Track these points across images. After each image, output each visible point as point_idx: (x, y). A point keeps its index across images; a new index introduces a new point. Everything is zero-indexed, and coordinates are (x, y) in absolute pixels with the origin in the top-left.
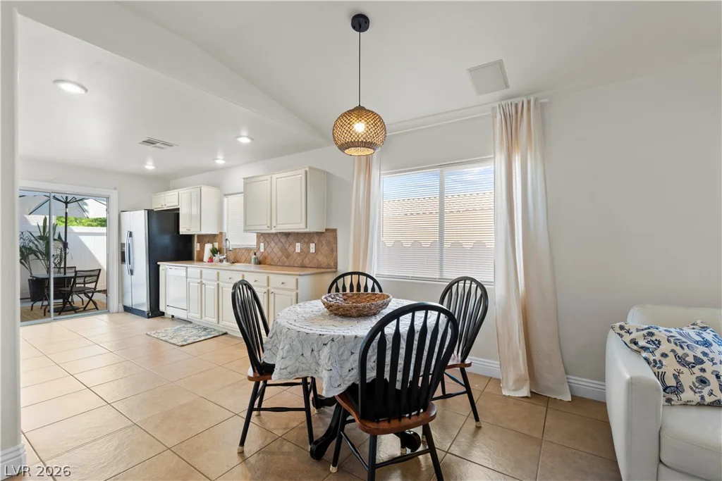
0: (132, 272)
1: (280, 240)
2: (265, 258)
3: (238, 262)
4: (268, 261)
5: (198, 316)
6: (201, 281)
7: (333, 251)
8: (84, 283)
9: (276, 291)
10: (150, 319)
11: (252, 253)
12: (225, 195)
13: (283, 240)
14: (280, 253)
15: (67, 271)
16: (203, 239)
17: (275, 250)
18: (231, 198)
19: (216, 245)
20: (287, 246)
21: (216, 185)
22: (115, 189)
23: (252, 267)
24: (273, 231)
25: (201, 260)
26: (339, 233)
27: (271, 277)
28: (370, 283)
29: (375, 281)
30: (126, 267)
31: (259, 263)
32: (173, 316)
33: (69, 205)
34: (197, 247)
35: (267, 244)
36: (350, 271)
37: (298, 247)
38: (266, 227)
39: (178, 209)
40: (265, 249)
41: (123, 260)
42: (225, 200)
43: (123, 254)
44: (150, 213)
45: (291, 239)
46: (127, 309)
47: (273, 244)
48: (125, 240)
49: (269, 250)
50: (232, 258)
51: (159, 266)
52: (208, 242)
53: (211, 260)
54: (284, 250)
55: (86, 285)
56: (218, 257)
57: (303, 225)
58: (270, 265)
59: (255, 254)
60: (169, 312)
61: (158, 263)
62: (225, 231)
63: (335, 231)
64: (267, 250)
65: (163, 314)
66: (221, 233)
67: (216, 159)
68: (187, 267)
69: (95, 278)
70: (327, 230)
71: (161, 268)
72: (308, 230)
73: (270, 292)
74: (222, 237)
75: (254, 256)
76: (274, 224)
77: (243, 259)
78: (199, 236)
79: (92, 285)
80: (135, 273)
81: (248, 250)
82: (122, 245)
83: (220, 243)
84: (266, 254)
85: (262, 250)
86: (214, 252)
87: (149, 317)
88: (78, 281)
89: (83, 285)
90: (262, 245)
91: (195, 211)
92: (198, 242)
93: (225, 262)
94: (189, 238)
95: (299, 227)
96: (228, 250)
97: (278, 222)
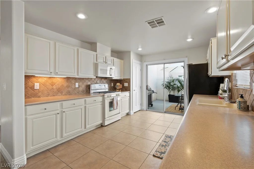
11: (247, 94)
22: (186, 57)
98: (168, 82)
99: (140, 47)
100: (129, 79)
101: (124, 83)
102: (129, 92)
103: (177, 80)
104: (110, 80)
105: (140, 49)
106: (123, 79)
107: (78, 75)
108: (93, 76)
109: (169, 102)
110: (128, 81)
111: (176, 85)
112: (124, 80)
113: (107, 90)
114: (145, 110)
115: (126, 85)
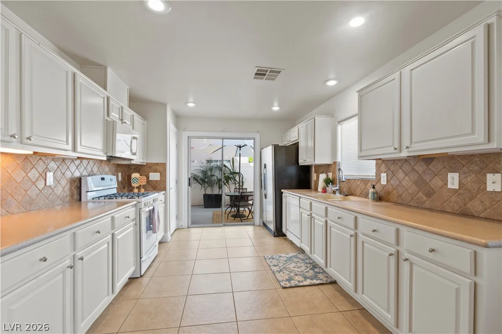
0: (266, 196)
1: (413, 169)
2: (389, 193)
3: (352, 194)
4: (394, 198)
5: (309, 249)
6: (311, 214)
9: (413, 258)
10: (276, 238)
11: (369, 185)
12: (339, 122)
13: (420, 168)
14: (414, 188)
16: (319, 169)
17: (404, 183)
18: (345, 123)
19: (330, 175)
20: (427, 178)
21: (331, 114)
22: (258, 132)
23: (370, 205)
24: (404, 154)
30: (263, 192)
31: (379, 198)
32: (291, 241)
33: (241, 148)
34: (314, 176)
35: (391, 176)
37: (453, 180)
38: (391, 150)
39: (298, 143)
40: (388, 181)
41: (262, 186)
42: (339, 127)
43: (262, 182)
44: (276, 148)
47: (401, 175)
49: (395, 181)
50: (345, 190)
51: (282, 193)
52: (323, 172)
53: (324, 191)
54: (420, 183)
56: (331, 188)
58: (396, 203)
59: (374, 187)
60: (290, 236)
61: (282, 190)
62: (339, 160)
64: (392, 182)
65: (284, 235)
66: (335, 163)
68: (300, 197)
71: (283, 195)
73: (402, 257)
74: (335, 166)
75: (371, 190)
76: (406, 142)
77: (358, 192)
78: (315, 166)
81: (365, 181)
83: (334, 173)
84: (391, 188)
85: (384, 181)
86: (328, 182)
87: (275, 236)
90: (384, 176)
92: (315, 172)
93: (337, 194)
94: (307, 169)
96: (341, 181)
97: (414, 140)
98: (203, 172)
99: (191, 100)
100: (164, 165)
101: (150, 173)
102: (164, 192)
103: (216, 167)
104: (114, 164)
105: (191, 105)
106: (145, 164)
107: (74, 149)
108: (101, 153)
109: (205, 208)
110: (161, 168)
111: (215, 177)
112: (150, 167)
113: (115, 191)
114: (187, 227)
115: (154, 176)
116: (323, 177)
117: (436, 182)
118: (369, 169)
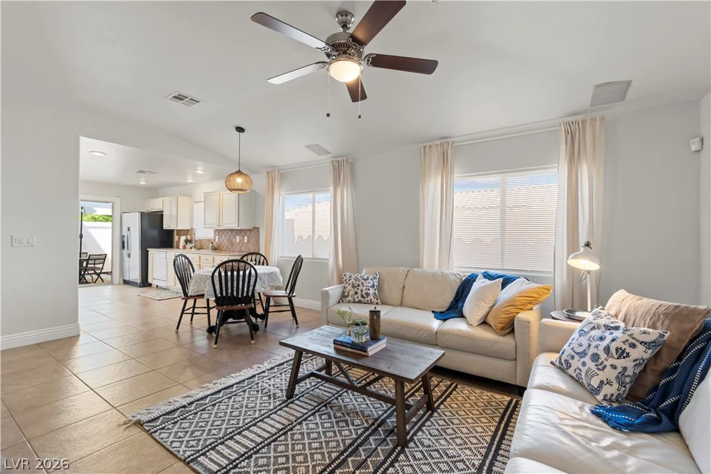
0: (129, 256)
1: (228, 234)
2: (218, 246)
3: (202, 249)
4: (220, 248)
5: (173, 284)
7: (258, 241)
8: (94, 264)
10: (141, 289)
11: (210, 243)
12: (195, 203)
13: (230, 234)
14: (228, 242)
15: (82, 255)
16: (180, 232)
17: (224, 240)
18: (198, 204)
19: (189, 237)
20: (232, 238)
21: (189, 196)
22: (118, 197)
23: (210, 252)
25: (178, 247)
26: (260, 230)
27: (216, 257)
28: (262, 258)
29: (265, 258)
30: (125, 252)
31: (215, 249)
32: (157, 286)
34: (176, 238)
35: (220, 237)
36: (252, 251)
37: (238, 239)
38: (220, 226)
39: (162, 211)
40: (219, 240)
41: (123, 247)
42: (195, 206)
43: (123, 243)
44: (142, 214)
45: (234, 233)
46: (126, 282)
47: (223, 237)
48: (125, 233)
49: (221, 240)
50: (198, 246)
51: (148, 251)
52: (183, 235)
53: (184, 247)
54: (230, 240)
55: (96, 266)
56: (189, 245)
57: (237, 225)
58: (222, 250)
59: (212, 243)
60: (155, 283)
61: (148, 249)
62: (195, 227)
63: (258, 228)
65: (150, 285)
66: (192, 229)
67: (197, 170)
68: (166, 252)
69: (103, 261)
70: (254, 228)
71: (149, 253)
72: (239, 228)
74: (192, 232)
75: (211, 245)
77: (205, 246)
78: (177, 230)
79: (100, 266)
80: (131, 256)
81: (208, 240)
82: (123, 237)
83: (191, 236)
84: (219, 243)
85: (217, 240)
86: (187, 241)
87: (141, 287)
88: (90, 262)
89: (93, 266)
90: (217, 237)
91: (174, 213)
92: (176, 235)
93: (193, 249)
94: (170, 232)
95: (235, 226)
96: (196, 241)
97: (223, 223)
116: (183, 238)
117: (234, 240)
118: (210, 234)
